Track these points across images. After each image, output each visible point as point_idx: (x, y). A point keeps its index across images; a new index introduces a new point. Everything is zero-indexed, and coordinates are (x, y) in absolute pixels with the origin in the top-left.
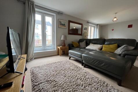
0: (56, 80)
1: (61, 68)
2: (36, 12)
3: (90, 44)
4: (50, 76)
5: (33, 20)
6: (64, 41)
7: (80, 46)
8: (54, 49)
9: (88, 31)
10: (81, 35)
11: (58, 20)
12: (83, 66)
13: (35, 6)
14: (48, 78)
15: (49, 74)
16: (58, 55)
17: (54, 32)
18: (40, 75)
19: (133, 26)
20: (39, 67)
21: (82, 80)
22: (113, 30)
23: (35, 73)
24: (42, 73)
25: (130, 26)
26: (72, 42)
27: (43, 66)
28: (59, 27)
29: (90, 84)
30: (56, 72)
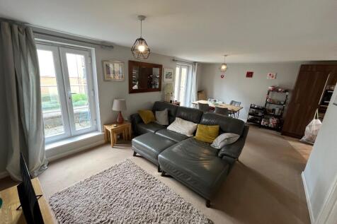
0: (112, 219)
1: (119, 186)
2: (37, 46)
3: (177, 118)
4: (99, 211)
5: (32, 74)
6: (120, 112)
7: (156, 120)
8: (97, 130)
9: (174, 80)
10: (159, 90)
11: (103, 63)
12: (161, 173)
13: (32, 34)
14: (96, 217)
15: (96, 207)
16: (108, 142)
17: (93, 90)
18: (76, 214)
19: (254, 75)
20: (68, 191)
21: (157, 207)
22: (222, 77)
23: (64, 212)
24: (81, 208)
25: (250, 75)
26: (139, 111)
27: (77, 188)
28: (106, 79)
29: (168, 215)
30: (109, 198)
